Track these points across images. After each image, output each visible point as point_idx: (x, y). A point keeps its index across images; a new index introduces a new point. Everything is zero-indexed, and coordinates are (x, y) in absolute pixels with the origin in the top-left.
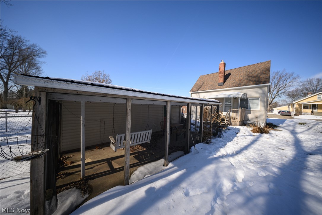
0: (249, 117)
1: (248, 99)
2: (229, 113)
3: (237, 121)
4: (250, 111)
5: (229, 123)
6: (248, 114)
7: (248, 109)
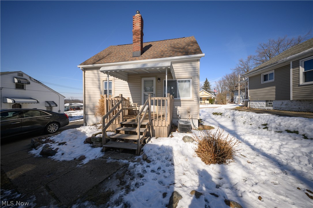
0: (179, 112)
1: (176, 80)
2: (147, 106)
3: (163, 125)
4: (180, 101)
5: (149, 130)
6: (177, 106)
7: (177, 98)
